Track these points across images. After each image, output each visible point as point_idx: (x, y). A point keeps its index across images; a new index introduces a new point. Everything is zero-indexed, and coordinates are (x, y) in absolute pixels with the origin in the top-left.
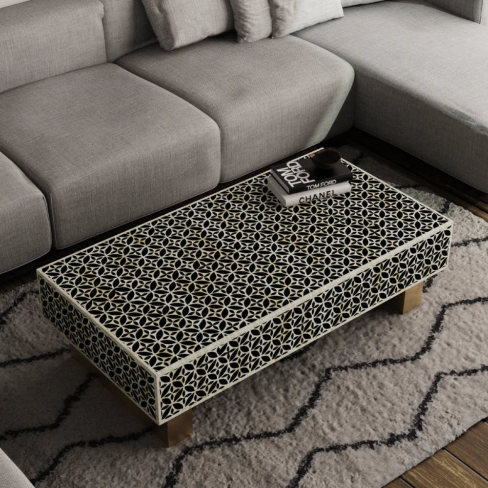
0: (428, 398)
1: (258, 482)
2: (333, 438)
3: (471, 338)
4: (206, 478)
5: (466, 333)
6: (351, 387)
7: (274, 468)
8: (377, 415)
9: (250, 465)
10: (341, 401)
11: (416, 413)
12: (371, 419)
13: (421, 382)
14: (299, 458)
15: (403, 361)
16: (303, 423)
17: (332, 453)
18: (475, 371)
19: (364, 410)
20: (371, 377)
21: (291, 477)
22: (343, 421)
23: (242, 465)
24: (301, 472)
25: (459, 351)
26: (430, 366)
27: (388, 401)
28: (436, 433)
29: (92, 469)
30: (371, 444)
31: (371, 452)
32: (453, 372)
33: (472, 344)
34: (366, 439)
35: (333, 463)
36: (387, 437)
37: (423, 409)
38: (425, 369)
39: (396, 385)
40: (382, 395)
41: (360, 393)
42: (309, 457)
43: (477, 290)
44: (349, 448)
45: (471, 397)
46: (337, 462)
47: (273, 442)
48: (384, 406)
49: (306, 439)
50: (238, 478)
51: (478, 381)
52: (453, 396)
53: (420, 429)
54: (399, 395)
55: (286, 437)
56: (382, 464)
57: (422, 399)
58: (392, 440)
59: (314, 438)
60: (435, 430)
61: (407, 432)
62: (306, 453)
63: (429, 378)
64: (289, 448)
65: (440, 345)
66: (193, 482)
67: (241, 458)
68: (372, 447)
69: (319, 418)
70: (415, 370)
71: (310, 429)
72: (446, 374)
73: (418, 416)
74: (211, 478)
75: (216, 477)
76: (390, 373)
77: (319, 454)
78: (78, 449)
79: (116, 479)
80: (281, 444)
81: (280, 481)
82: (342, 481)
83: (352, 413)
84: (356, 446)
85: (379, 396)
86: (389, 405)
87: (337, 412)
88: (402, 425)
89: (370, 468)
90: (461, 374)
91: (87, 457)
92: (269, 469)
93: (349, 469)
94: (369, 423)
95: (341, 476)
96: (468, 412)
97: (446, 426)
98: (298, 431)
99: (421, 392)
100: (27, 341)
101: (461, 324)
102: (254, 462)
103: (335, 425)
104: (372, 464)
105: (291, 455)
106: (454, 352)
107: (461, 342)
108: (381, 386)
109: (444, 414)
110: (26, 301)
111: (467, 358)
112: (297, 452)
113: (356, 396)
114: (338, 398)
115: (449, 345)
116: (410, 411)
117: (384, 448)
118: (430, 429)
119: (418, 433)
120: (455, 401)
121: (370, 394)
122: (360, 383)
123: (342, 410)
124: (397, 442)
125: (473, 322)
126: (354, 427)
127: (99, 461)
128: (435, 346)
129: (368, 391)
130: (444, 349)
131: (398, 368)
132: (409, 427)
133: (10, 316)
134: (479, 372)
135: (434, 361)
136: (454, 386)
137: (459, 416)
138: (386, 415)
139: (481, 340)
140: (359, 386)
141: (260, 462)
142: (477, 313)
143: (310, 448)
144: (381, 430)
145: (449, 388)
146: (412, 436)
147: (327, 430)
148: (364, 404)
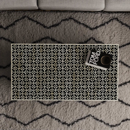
0: (81, 119)
1: (31, 113)
2: (53, 114)
3: (107, 111)
4: (22, 105)
5: (108, 109)
6: (69, 104)
7: (36, 112)
8: (67, 115)
9: (33, 108)
10: (64, 106)
11: (75, 120)
12: (65, 115)
13: (85, 114)
14: (43, 113)
15: (87, 105)
16: (52, 106)
17: (50, 117)
18: (98, 120)
19: (66, 112)
20: (76, 104)
21: (37, 117)
22: (59, 111)
23: (32, 107)
24: (41, 117)
25: (101, 112)
26: (91, 111)
27: (73, 113)
28: (74, 128)
29: (4, 86)
30: (59, 121)
31: (58, 123)
32: (93, 117)
33: (106, 112)
34: (59, 119)
35: (48, 119)
36: (64, 122)
37: (78, 121)
38: (89, 111)
39: (79, 110)
40: (73, 111)
41: (70, 107)
42: (45, 115)
43: (125, 98)
44: (54, 119)
45: (90, 125)
46: (49, 120)
47: (42, 106)
48: (71, 114)
49: (49, 110)
50: (28, 109)
51: (96, 123)
52: (87, 122)
53: (72, 125)
54: (77, 113)
55: (45, 106)
56: (57, 127)
57: (80, 118)
58: (64, 123)
59: (50, 111)
60: (75, 127)
61: (69, 124)
62: (46, 113)
63: (87, 114)
64: (44, 109)
65: (99, 107)
66: (20, 104)
67: (33, 105)
68: (59, 122)
69: (56, 107)
70: (87, 110)
71: (51, 108)
72: (91, 116)
73: (75, 122)
74: (23, 105)
75: (25, 106)
76: (81, 106)
77: (48, 116)
78: (5, 78)
79: (6, 91)
80: (43, 108)
81: (35, 116)
82: (46, 125)
83: (63, 111)
84: (56, 119)
85: (72, 111)
86: (72, 114)
87: (60, 108)
88: (70, 121)
89: (54, 126)
90: (94, 118)
91: (5, 82)
92: (35, 112)
93: (50, 123)
94: (64, 116)
95: (47, 124)
96: (86, 128)
97: (78, 128)
98: (49, 107)
99: (82, 116)
100: (15, 36)
101: (110, 105)
102: (34, 108)
103: (57, 111)
104: (55, 125)
105: (43, 111)
106: (100, 111)
107: (104, 110)
108: (76, 108)
109: (80, 125)
110: (24, 20)
111: (100, 115)
112: (44, 112)
113: (68, 107)
114: (64, 105)
115: (101, 109)
116: (75, 119)
117: (61, 124)
118: (74, 126)
119: (71, 126)
120: (86, 124)
121: (71, 109)
122: (72, 104)
123: (62, 108)
124: (64, 124)
125: (113, 107)
126: (60, 114)
127: (6, 85)
128: (97, 107)
129: (72, 108)
130: (99, 109)
131: (84, 106)
132: (70, 123)
133: (17, 23)
134: (98, 121)
135: (93, 110)
136: (89, 120)
137: (82, 128)
138: (69, 116)
139: (109, 113)
140: (71, 105)
141: (35, 109)
142: (117, 105)
143: (47, 113)
144: (64, 119)
145: (88, 120)
146: (69, 125)
147: (54, 111)
148: (68, 110)
